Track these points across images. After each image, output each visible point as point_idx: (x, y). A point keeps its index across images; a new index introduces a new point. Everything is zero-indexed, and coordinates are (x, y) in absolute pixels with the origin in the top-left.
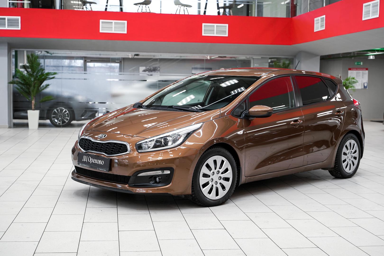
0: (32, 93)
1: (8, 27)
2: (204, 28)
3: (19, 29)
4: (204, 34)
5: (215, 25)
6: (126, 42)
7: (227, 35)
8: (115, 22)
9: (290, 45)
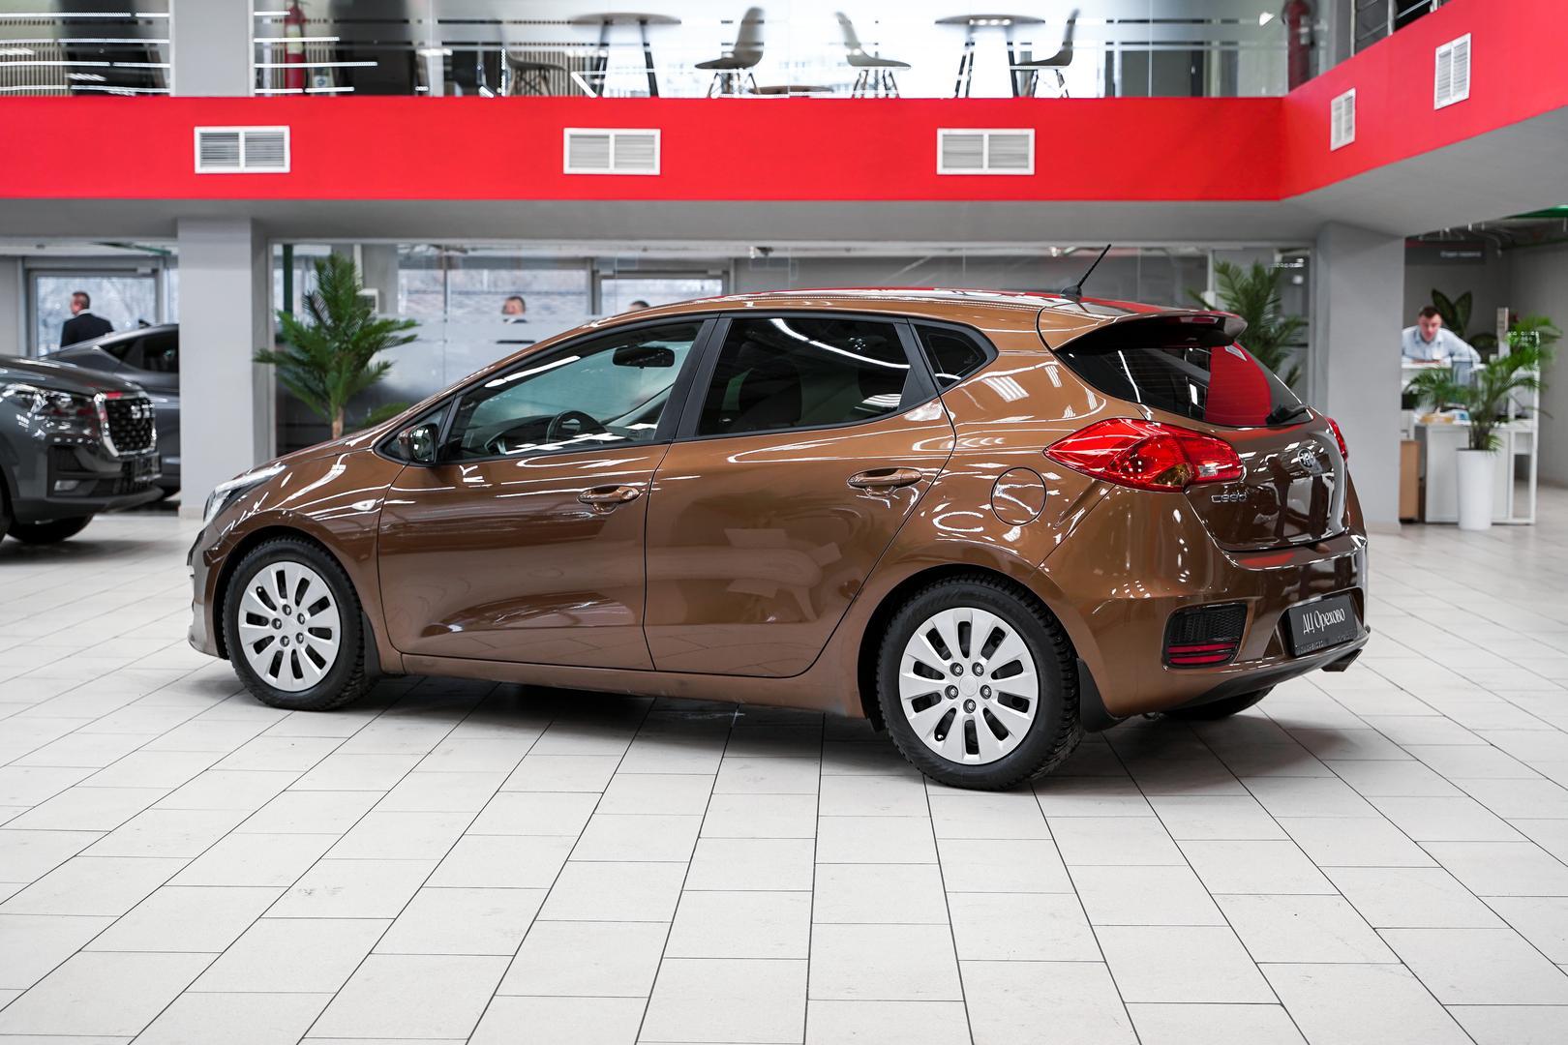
0: (332, 395)
1: (246, 166)
2: (944, 146)
3: (286, 169)
4: (945, 166)
5: (986, 133)
6: (660, 204)
7: (1030, 171)
8: (616, 136)
9: (1277, 198)
